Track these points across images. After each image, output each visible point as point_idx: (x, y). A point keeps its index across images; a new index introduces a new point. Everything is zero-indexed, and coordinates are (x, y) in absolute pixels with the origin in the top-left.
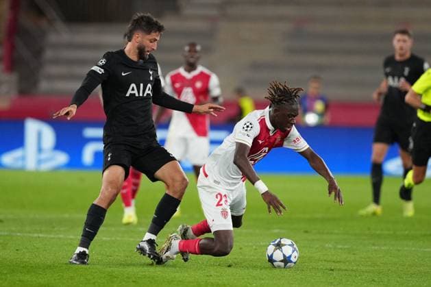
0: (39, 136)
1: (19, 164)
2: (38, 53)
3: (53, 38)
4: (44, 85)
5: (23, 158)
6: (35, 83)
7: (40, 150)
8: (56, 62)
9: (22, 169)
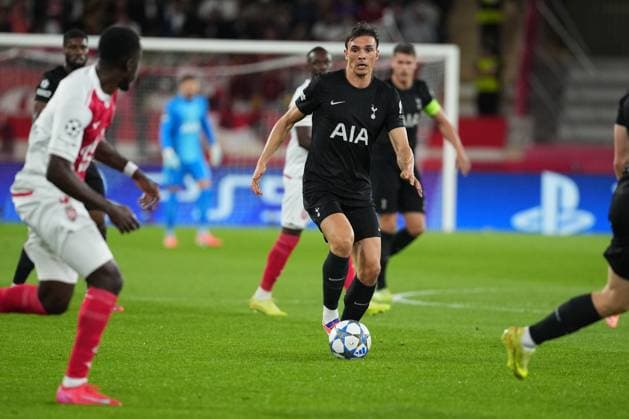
0: (560, 193)
1: (535, 227)
2: (557, 93)
3: (576, 75)
4: (565, 132)
5: (540, 220)
6: (553, 130)
7: (560, 209)
8: (580, 103)
9: (538, 233)
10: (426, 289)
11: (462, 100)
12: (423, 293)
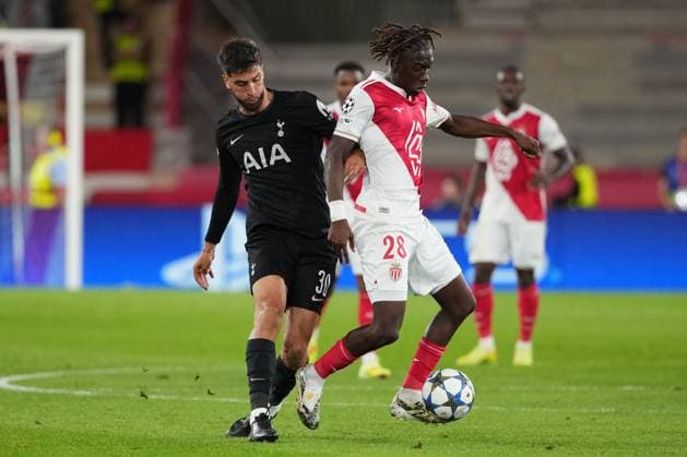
7: (229, 257)
10: (42, 370)
11: (90, 106)
12: (39, 375)
